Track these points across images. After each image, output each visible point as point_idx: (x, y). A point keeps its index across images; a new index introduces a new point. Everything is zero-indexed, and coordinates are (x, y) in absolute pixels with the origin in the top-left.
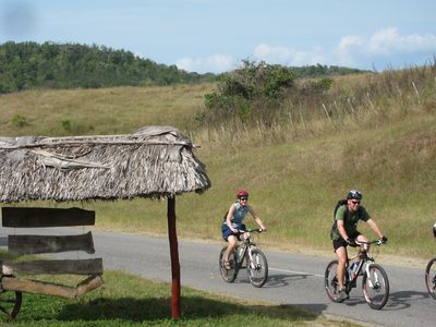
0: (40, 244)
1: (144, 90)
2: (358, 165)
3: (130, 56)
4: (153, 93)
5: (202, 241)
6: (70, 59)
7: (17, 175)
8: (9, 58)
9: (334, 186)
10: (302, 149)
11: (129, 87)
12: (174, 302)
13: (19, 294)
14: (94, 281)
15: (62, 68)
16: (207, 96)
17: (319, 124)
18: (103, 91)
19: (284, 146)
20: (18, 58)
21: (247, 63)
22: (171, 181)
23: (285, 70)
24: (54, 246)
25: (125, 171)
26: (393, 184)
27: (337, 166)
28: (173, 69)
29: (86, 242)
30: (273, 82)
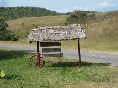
0: (49, 50)
1: (51, 17)
2: (107, 33)
3: (45, 9)
4: (53, 18)
5: (74, 50)
6: (31, 10)
7: (45, 35)
8: (17, 10)
9: (101, 37)
10: (93, 29)
11: (47, 16)
12: (79, 62)
13: (44, 61)
14: (61, 58)
15: (30, 12)
16: (67, 18)
17: (96, 24)
18: (42, 17)
19: (88, 29)
20: (19, 10)
21: (76, 10)
22: (80, 36)
23: (84, 12)
24: (52, 50)
25: (69, 34)
26: (115, 37)
27: (102, 33)
28: (55, 12)
29: (59, 50)
30: (82, 15)
